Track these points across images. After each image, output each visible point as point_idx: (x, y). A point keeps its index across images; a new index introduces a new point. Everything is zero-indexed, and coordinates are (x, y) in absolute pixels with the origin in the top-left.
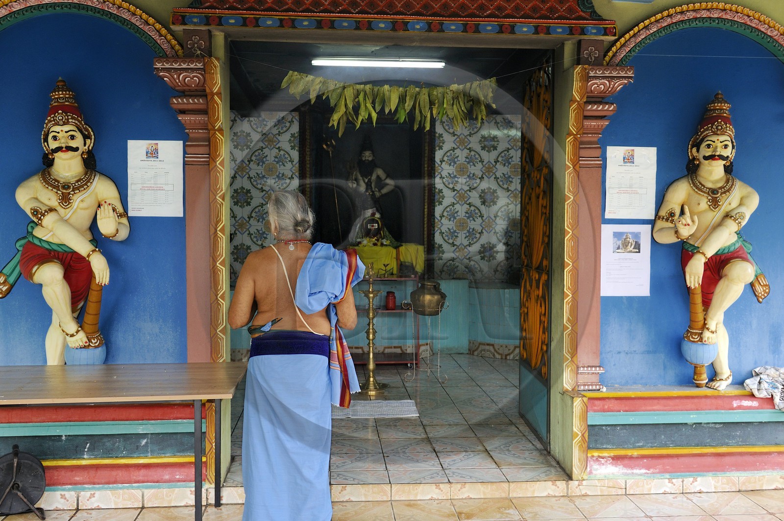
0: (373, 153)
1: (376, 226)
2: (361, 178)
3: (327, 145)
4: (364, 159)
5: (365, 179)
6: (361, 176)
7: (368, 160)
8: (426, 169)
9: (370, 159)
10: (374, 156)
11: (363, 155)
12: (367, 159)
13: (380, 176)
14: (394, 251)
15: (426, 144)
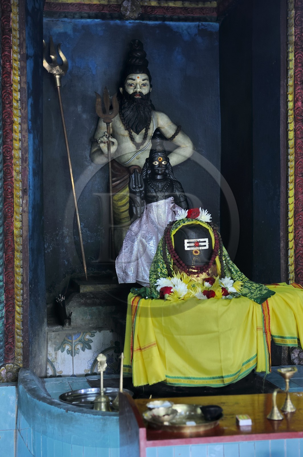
0: (150, 79)
1: (205, 243)
2: (126, 133)
3: (49, 61)
4: (131, 91)
5: (133, 134)
6: (127, 129)
7: (140, 93)
8: (291, 105)
9: (145, 91)
10: (151, 86)
11: (130, 81)
12: (139, 90)
13: (162, 130)
14: (258, 308)
15: (291, 49)
